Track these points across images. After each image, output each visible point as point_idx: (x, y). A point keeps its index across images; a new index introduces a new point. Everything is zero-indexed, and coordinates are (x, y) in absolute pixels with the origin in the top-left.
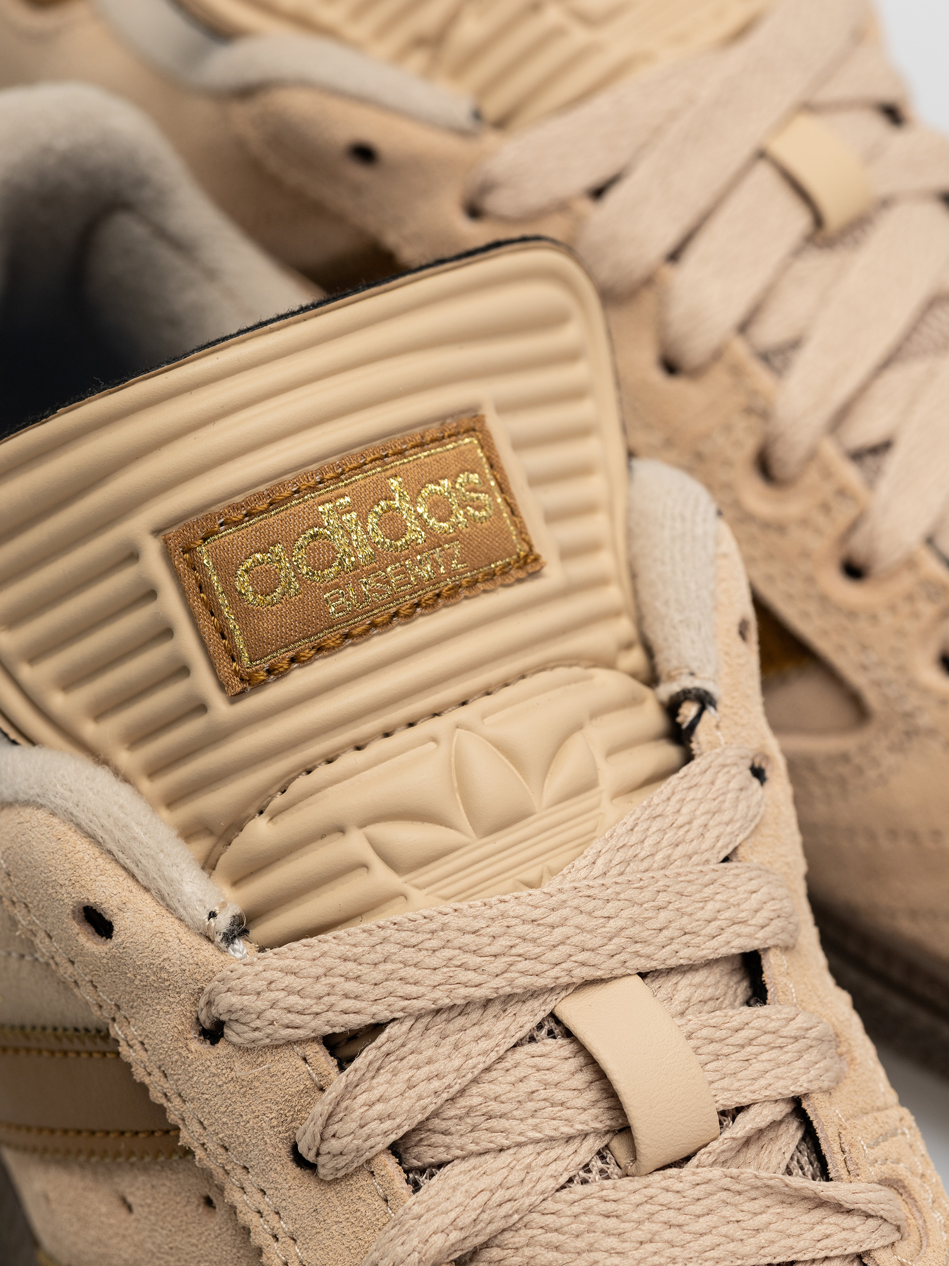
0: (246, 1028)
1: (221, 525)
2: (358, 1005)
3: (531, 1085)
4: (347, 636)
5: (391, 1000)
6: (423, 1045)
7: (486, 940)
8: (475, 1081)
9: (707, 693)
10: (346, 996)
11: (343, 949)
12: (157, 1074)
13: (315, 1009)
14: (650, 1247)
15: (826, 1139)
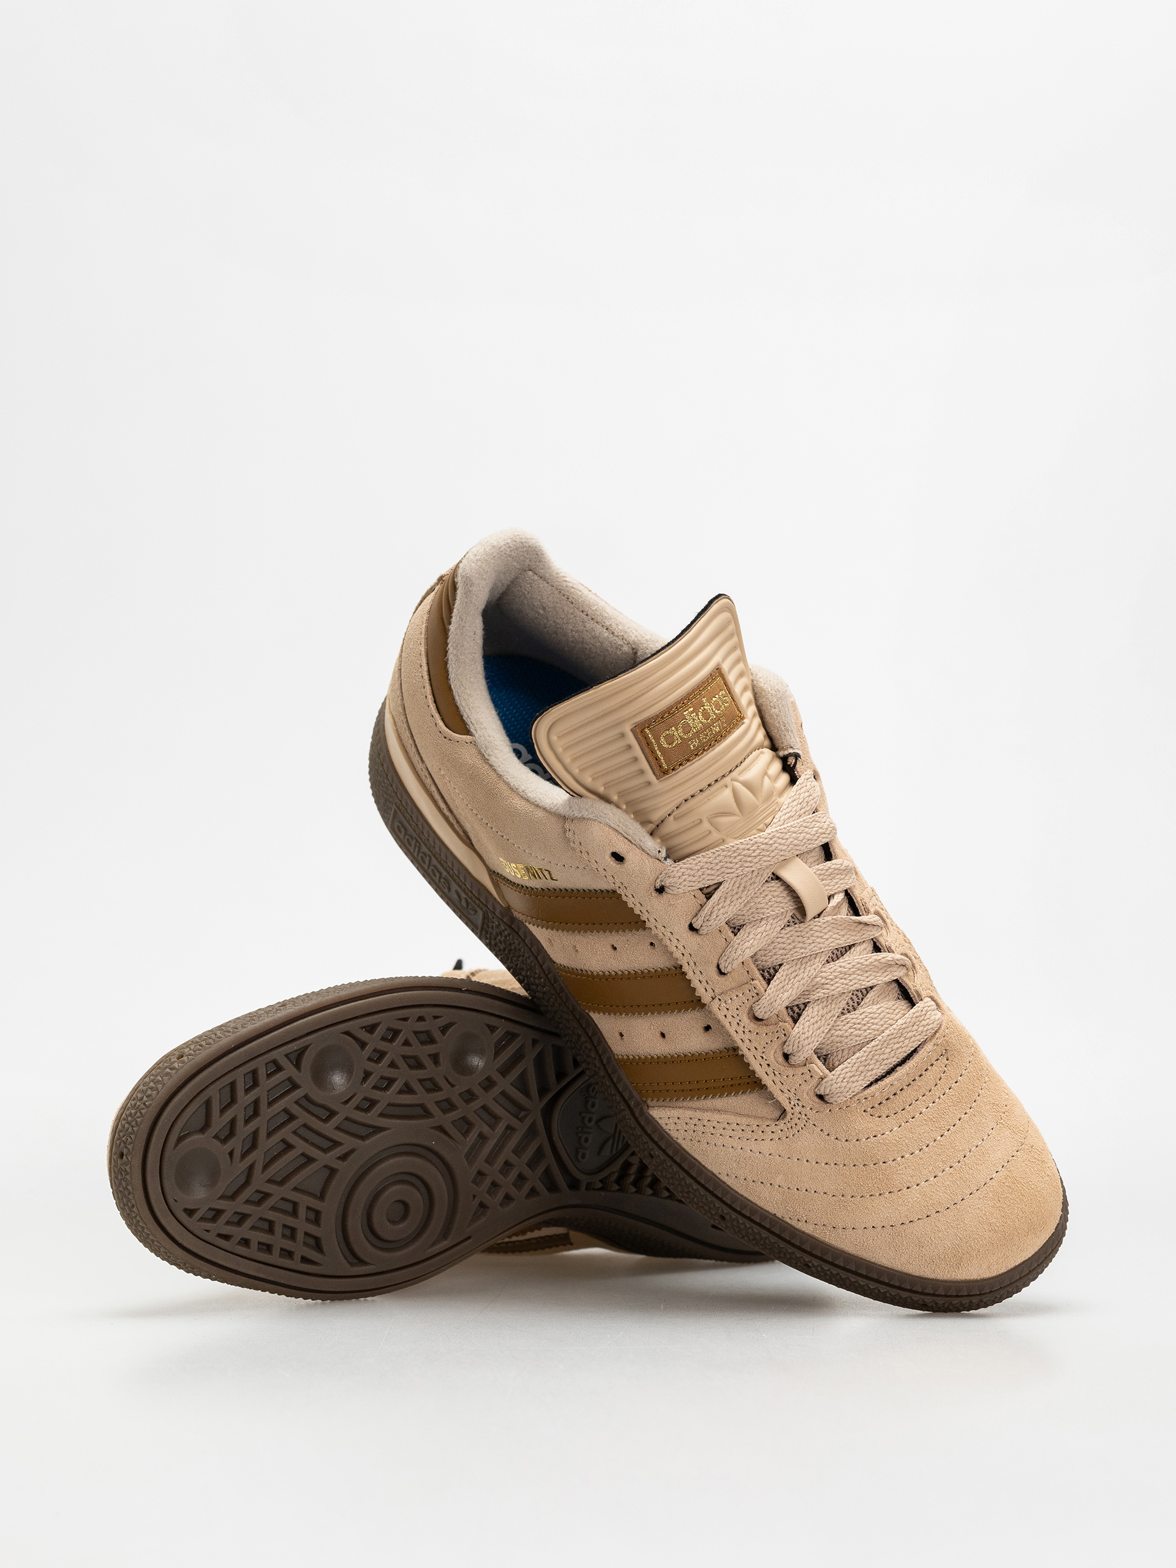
1: (654, 724)
2: (713, 877)
3: (770, 897)
4: (697, 755)
5: (723, 874)
7: (751, 852)
9: (798, 754)
10: (708, 875)
11: (705, 859)
12: (638, 905)
13: (698, 880)
14: (813, 945)
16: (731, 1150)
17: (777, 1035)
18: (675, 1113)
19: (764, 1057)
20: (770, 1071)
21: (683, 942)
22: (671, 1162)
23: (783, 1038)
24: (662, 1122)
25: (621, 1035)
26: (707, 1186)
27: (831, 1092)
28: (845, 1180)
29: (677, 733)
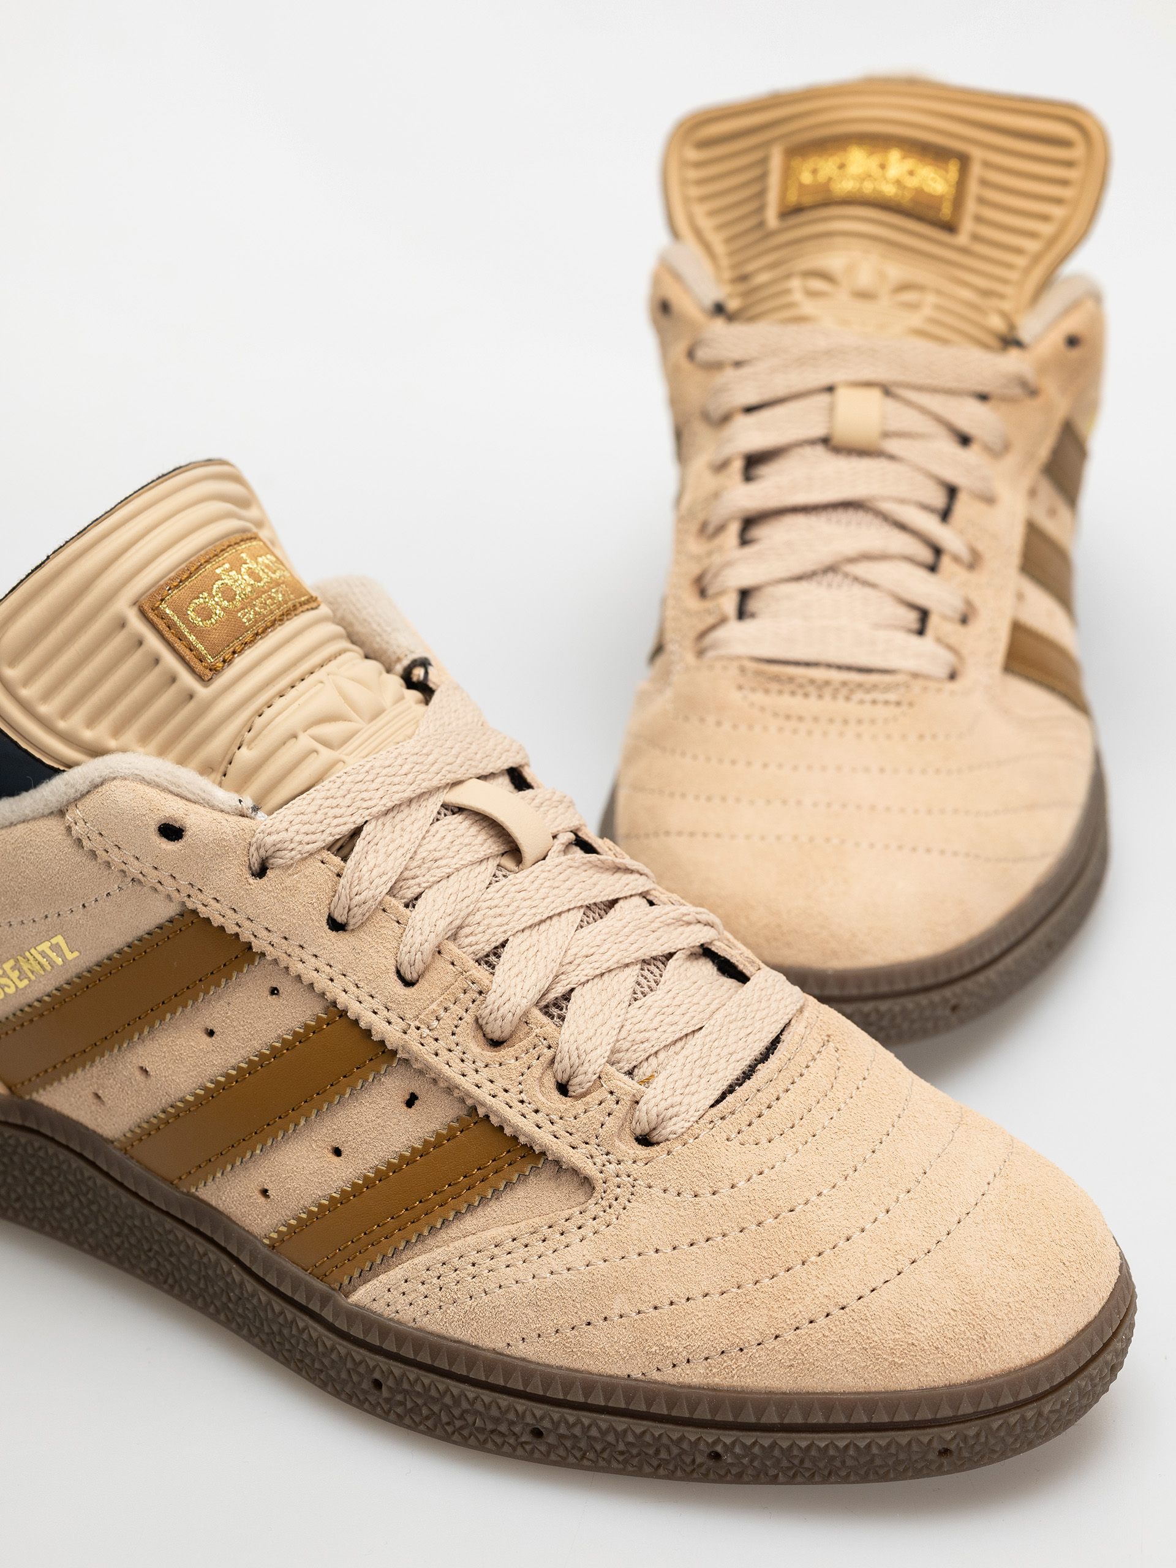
0: (286, 852)
1: (169, 590)
2: (344, 822)
3: (452, 838)
4: (257, 634)
5: (360, 811)
6: (385, 833)
7: (397, 769)
8: (420, 845)
9: (424, 660)
10: (335, 817)
11: (323, 794)
12: (230, 913)
13: (322, 828)
15: (600, 846)
16: (515, 1287)
17: (535, 1053)
18: (395, 1274)
19: (525, 1099)
20: (540, 1118)
21: (325, 956)
22: (416, 1370)
23: (549, 1053)
24: (378, 1307)
25: (265, 1192)
26: (491, 1380)
27: (660, 1119)
28: (734, 1258)
29: (217, 604)
